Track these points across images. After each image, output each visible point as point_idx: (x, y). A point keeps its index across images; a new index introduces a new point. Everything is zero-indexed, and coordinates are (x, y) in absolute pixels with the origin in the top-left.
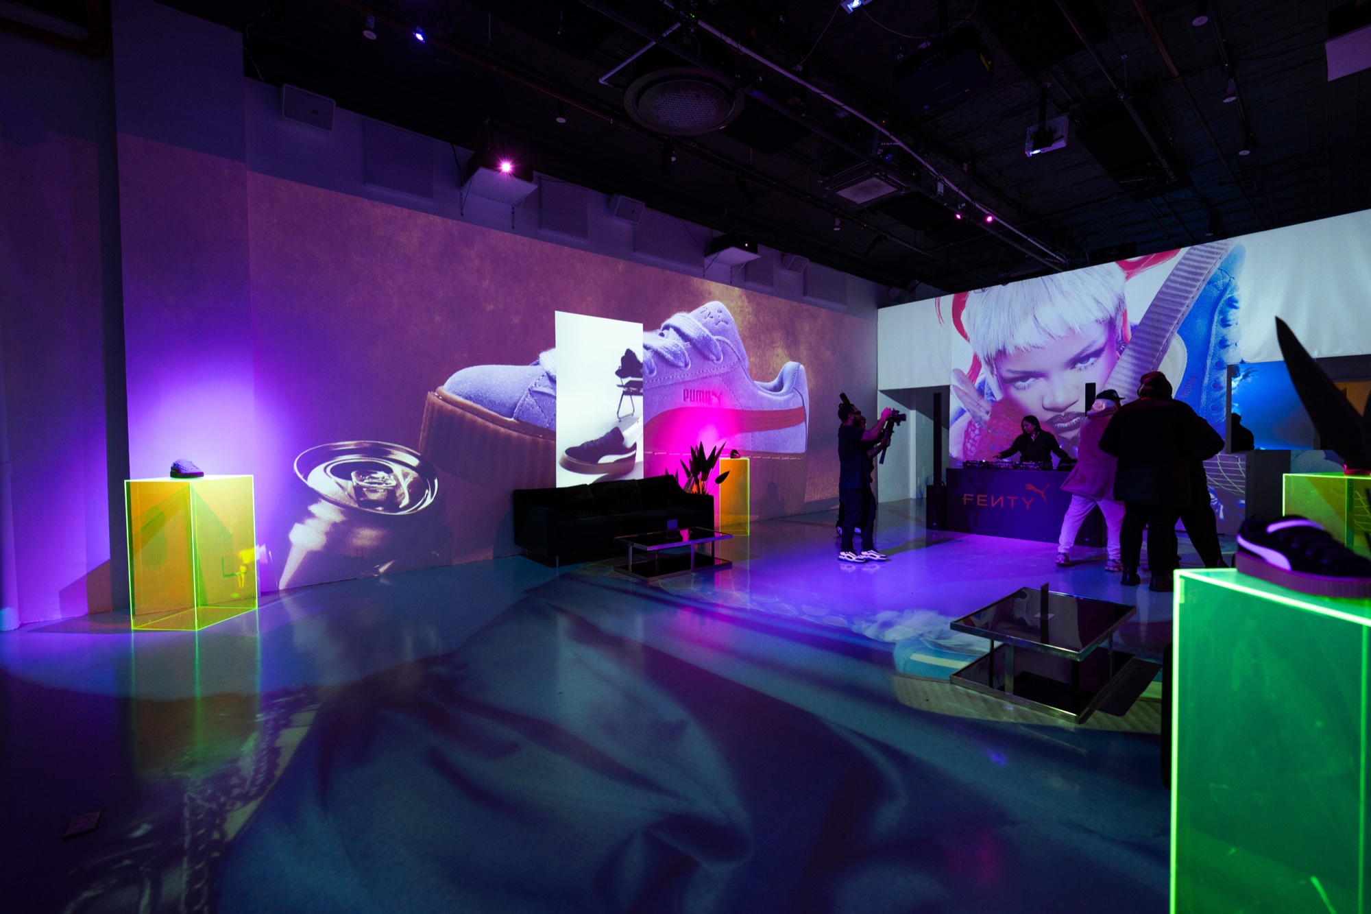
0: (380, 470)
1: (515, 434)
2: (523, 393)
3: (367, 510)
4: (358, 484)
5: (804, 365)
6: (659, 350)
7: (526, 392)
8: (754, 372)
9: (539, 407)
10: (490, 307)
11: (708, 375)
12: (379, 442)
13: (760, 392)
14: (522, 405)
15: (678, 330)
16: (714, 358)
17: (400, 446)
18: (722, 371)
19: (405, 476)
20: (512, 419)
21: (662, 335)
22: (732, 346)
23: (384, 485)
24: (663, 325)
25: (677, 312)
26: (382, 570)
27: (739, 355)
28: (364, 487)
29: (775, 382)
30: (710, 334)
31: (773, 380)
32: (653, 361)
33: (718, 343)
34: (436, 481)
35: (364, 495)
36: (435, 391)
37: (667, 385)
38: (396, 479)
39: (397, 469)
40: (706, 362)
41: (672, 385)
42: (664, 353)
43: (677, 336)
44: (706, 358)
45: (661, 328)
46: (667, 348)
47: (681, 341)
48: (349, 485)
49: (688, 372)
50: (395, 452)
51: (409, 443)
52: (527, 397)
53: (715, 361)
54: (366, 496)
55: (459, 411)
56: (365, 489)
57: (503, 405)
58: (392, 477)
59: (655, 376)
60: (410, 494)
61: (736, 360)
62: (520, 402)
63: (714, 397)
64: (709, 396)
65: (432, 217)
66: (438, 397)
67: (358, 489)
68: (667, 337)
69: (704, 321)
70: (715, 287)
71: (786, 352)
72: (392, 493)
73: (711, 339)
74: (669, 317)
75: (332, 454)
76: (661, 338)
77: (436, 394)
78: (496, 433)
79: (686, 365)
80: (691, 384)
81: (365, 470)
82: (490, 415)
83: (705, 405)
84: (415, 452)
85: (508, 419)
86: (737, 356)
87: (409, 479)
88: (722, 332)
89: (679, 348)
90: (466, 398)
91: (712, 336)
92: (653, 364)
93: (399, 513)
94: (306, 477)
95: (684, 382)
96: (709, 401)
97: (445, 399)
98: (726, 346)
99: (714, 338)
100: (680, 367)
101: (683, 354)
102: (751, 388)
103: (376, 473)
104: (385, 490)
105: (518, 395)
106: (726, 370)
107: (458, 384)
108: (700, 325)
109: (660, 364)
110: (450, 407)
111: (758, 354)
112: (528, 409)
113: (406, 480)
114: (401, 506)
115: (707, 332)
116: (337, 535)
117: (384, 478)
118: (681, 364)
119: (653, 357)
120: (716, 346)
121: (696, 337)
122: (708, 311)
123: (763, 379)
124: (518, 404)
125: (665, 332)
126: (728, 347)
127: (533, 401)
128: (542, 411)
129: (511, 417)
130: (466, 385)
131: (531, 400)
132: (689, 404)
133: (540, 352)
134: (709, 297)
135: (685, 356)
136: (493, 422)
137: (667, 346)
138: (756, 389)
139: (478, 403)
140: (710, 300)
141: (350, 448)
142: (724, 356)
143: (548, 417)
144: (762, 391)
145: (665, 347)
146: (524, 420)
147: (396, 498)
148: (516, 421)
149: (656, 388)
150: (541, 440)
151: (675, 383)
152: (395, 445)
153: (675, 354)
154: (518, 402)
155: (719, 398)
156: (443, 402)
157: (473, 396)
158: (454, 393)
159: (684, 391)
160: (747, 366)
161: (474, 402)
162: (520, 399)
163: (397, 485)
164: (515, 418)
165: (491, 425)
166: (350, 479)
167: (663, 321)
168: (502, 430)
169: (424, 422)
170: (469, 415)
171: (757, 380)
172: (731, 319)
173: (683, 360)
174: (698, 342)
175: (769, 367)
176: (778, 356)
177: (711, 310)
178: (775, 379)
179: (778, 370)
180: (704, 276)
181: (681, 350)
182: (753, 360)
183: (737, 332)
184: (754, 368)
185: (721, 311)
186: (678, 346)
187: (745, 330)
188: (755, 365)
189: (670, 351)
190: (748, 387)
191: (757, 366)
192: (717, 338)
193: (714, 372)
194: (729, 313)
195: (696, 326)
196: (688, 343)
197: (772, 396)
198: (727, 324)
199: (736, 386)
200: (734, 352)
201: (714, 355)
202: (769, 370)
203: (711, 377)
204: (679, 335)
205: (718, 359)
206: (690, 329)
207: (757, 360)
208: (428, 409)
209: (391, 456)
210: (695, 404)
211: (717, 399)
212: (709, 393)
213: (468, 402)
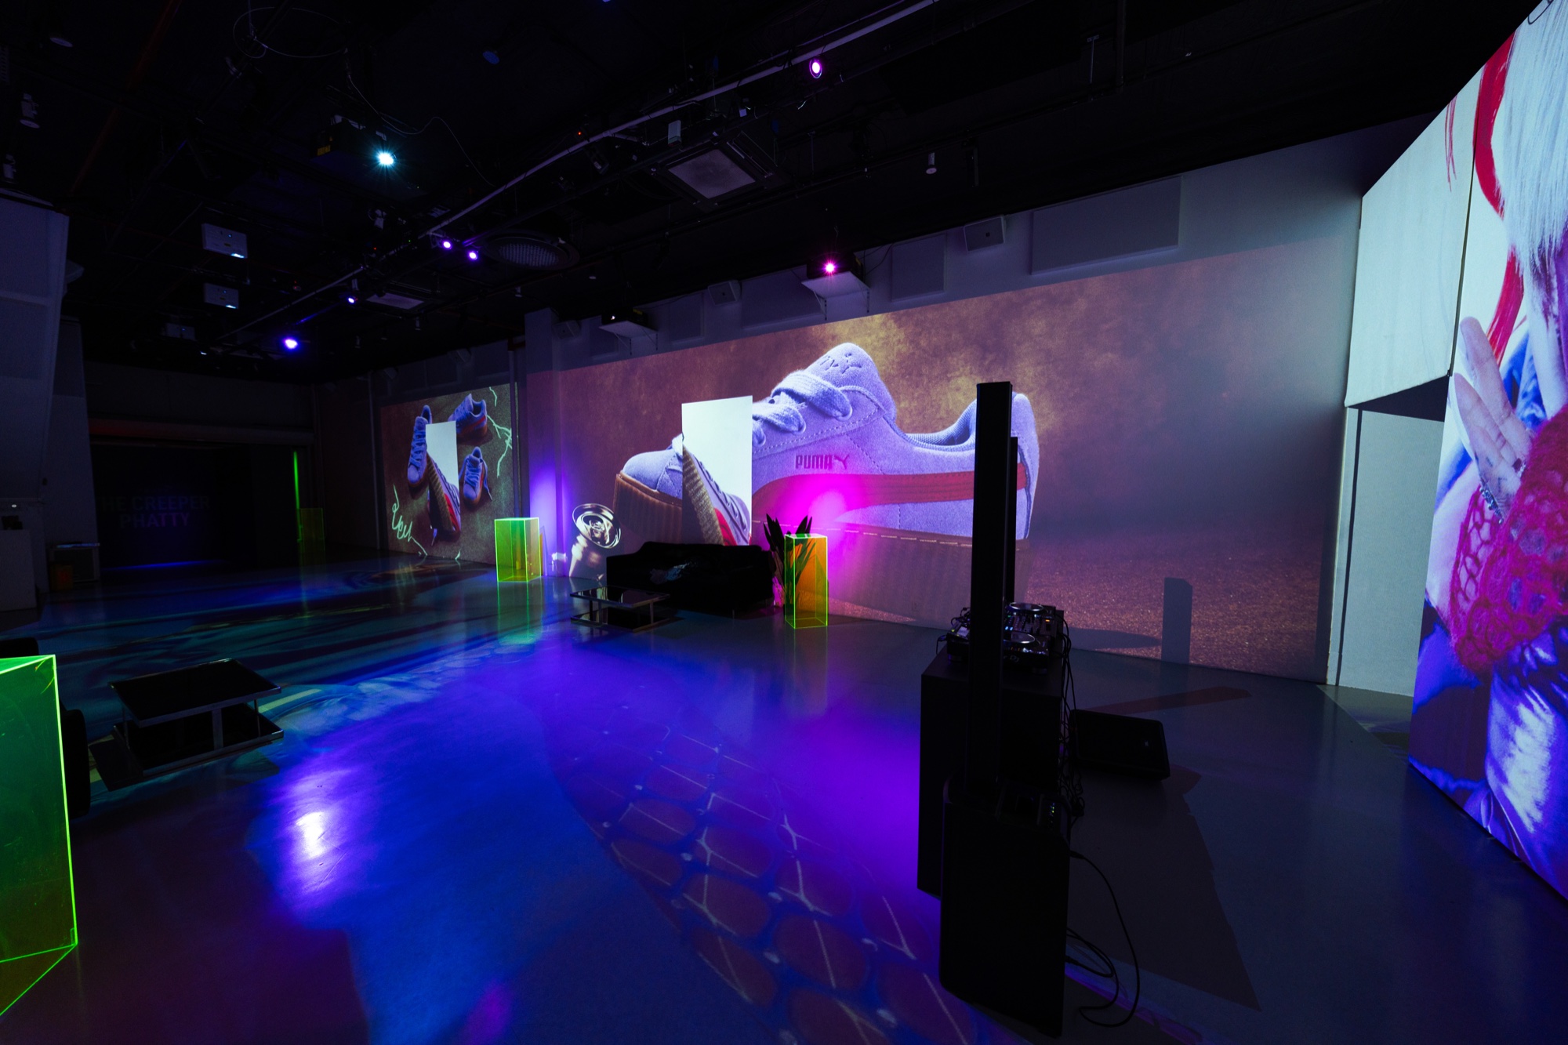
3: (596, 542)
5: (1026, 393)
6: (770, 417)
7: (663, 471)
8: (907, 421)
9: (672, 481)
10: (645, 412)
11: (829, 435)
12: (599, 504)
13: (917, 449)
14: (661, 480)
15: (791, 393)
16: (838, 413)
17: (605, 507)
18: (851, 427)
19: (608, 525)
20: (656, 491)
21: (772, 402)
22: (867, 393)
23: (601, 529)
24: (773, 391)
25: (789, 373)
26: (600, 577)
27: (879, 404)
28: (594, 529)
29: (952, 429)
30: (833, 387)
31: (944, 428)
32: (761, 430)
33: (845, 396)
34: (622, 529)
36: (618, 474)
37: (778, 453)
38: (603, 526)
39: (605, 520)
40: (828, 421)
41: (783, 452)
42: (775, 420)
43: (790, 399)
44: (828, 416)
45: (772, 395)
46: (778, 415)
47: (795, 403)
48: (589, 528)
49: (803, 436)
50: (603, 510)
51: (608, 504)
52: (664, 474)
53: (841, 418)
54: (594, 534)
55: (631, 486)
56: (594, 531)
57: (651, 480)
60: (610, 535)
61: (874, 409)
63: (839, 461)
64: (830, 460)
67: (592, 530)
68: (778, 403)
69: (826, 372)
70: (841, 327)
72: (603, 534)
73: (834, 392)
74: (780, 380)
75: (583, 510)
76: (772, 405)
77: (620, 476)
78: (649, 501)
79: (800, 428)
80: (805, 448)
81: (594, 520)
82: (644, 487)
83: (824, 471)
84: (611, 510)
85: (654, 491)
86: (876, 405)
87: (610, 527)
88: (854, 379)
89: (791, 412)
90: (633, 477)
91: (836, 389)
92: (762, 433)
94: (576, 522)
95: (796, 448)
96: (830, 466)
97: (625, 479)
98: (857, 395)
99: (839, 390)
100: (792, 432)
101: (797, 417)
102: (900, 442)
103: (598, 522)
104: (601, 532)
105: (659, 472)
106: (856, 426)
107: (630, 468)
108: (819, 379)
109: (770, 432)
110: (627, 484)
111: (916, 395)
112: (666, 483)
113: (608, 528)
114: (606, 543)
115: (829, 385)
117: (600, 525)
118: (794, 428)
119: (763, 426)
120: (842, 399)
121: (813, 395)
122: (831, 360)
123: (926, 429)
124: (659, 480)
125: (776, 398)
126: (861, 397)
127: (669, 476)
128: (674, 484)
129: (655, 489)
130: (634, 468)
131: (667, 476)
132: (804, 471)
133: (672, 438)
134: (835, 340)
135: (799, 419)
136: (646, 493)
137: (777, 412)
138: (909, 446)
139: (640, 480)
140: (833, 346)
141: (589, 507)
142: (854, 407)
143: (677, 489)
144: (922, 446)
145: (775, 414)
146: (663, 492)
147: (604, 537)
148: (658, 492)
149: (765, 457)
150: (673, 506)
151: (787, 450)
152: (601, 506)
153: (787, 420)
154: (659, 478)
155: (844, 462)
156: (623, 481)
157: (638, 476)
158: (628, 474)
159: (797, 457)
160: (893, 415)
161: (637, 479)
162: (660, 476)
163: (604, 530)
164: (657, 489)
165: (645, 495)
166: (589, 524)
167: (774, 387)
168: (651, 499)
169: (615, 493)
170: (634, 488)
171: (912, 432)
172: (867, 359)
173: (796, 423)
174: (817, 400)
175: (938, 411)
176: (958, 389)
177: (835, 358)
178: (950, 426)
179: (961, 413)
180: (826, 320)
181: (794, 413)
182: (907, 406)
183: (876, 374)
184: (908, 416)
185: (850, 355)
186: (791, 409)
187: (891, 367)
188: (910, 412)
189: (780, 417)
190: (893, 444)
191: (914, 412)
192: (843, 388)
193: (838, 431)
194: (865, 353)
195: (814, 382)
196: (803, 404)
197: (946, 452)
198: (860, 367)
199: (872, 445)
200: (872, 401)
201: (839, 410)
202: (942, 413)
203: (833, 437)
204: (792, 398)
205: (845, 414)
206: (807, 387)
207: (915, 404)
208: (616, 485)
209: (603, 513)
210: (810, 472)
211: (841, 463)
212: (831, 457)
213: (634, 480)
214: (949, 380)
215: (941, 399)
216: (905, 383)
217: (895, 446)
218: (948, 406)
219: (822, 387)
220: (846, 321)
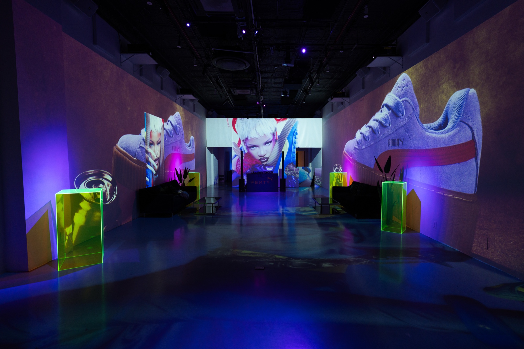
1: (136, 165)
17: (106, 172)
19: (108, 185)
20: (135, 159)
34: (117, 187)
38: (106, 187)
39: (106, 182)
50: (105, 175)
51: (109, 170)
55: (122, 155)
57: (133, 152)
58: (104, 186)
64: (177, 149)
65: (113, 65)
66: (116, 148)
72: (105, 194)
75: (86, 177)
78: (132, 164)
83: (177, 152)
84: (110, 174)
93: (107, 203)
110: (120, 153)
113: (109, 188)
114: (107, 200)
117: (102, 187)
124: (137, 152)
129: (135, 158)
132: (173, 152)
133: (141, 130)
141: (92, 173)
156: (118, 151)
157: (125, 148)
158: (121, 147)
159: (173, 147)
165: (130, 161)
166: (92, 188)
169: (113, 160)
170: (124, 157)
208: (114, 154)
209: (104, 177)
213: (124, 151)
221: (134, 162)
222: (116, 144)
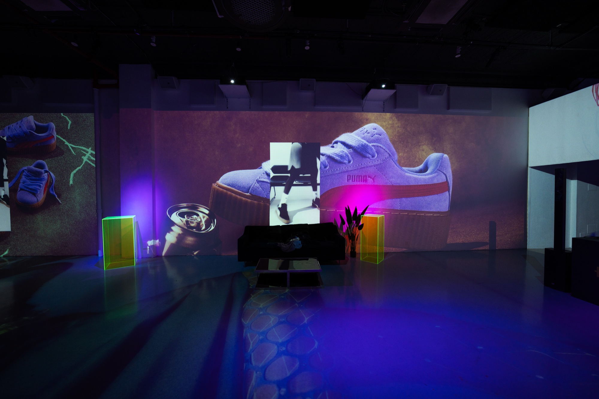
0: (195, 215)
1: (249, 200)
2: (254, 182)
3: (190, 230)
4: (187, 220)
5: (448, 154)
6: (331, 155)
7: (255, 181)
8: (403, 162)
9: (262, 188)
10: (239, 145)
11: (365, 166)
12: (194, 204)
13: (407, 174)
14: (253, 187)
15: (344, 143)
16: (370, 156)
17: (202, 206)
18: (376, 163)
19: (204, 217)
21: (333, 147)
22: (384, 148)
23: (196, 221)
25: (343, 133)
26: (195, 253)
27: (390, 153)
28: (189, 221)
29: (421, 166)
30: (367, 143)
31: (418, 166)
32: (326, 161)
33: (373, 148)
34: (215, 220)
35: (189, 224)
36: (215, 183)
37: (336, 174)
38: (200, 218)
39: (201, 214)
40: (364, 159)
41: (339, 173)
42: (334, 156)
43: (343, 146)
44: (364, 157)
45: (332, 143)
46: (336, 154)
47: (346, 149)
48: (184, 220)
49: (351, 166)
50: (200, 208)
51: (205, 204)
52: (255, 183)
53: (371, 158)
54: (190, 224)
55: (225, 191)
56: (189, 222)
57: (245, 188)
58: (199, 218)
59: (328, 169)
60: (205, 225)
61: (387, 155)
62: (252, 186)
63: (370, 178)
64: (366, 178)
65: (215, 112)
66: (216, 185)
67: (187, 222)
68: (336, 148)
69: (363, 136)
70: (370, 115)
71: (431, 147)
72: (199, 224)
73: (367, 145)
74: (338, 136)
75: (178, 208)
76: (333, 148)
77: (216, 184)
78: (241, 200)
79: (349, 162)
80: (352, 172)
81: (190, 214)
82: (239, 192)
83: (363, 183)
84: (207, 208)
85: (247, 194)
86: (388, 153)
87: (205, 219)
88: (377, 141)
89: (344, 153)
90: (228, 185)
91: (369, 144)
92: (327, 163)
93: (201, 232)
94: (170, 217)
95: (347, 171)
96: (366, 181)
97: (220, 186)
98: (379, 148)
99: (370, 145)
100: (345, 163)
101: (347, 156)
102: (400, 171)
103: (193, 216)
104: (196, 222)
105: (251, 183)
106: (379, 162)
107: (225, 179)
108: (360, 138)
109: (331, 163)
110: (221, 189)
111: (406, 151)
112: (256, 189)
113: (204, 219)
114: (202, 229)
115: (365, 142)
116: (180, 238)
117: (196, 218)
118: (346, 162)
119: (327, 159)
120: (372, 149)
121: (356, 146)
122: (365, 130)
123: (410, 166)
124: (251, 187)
125: (335, 145)
126: (381, 149)
127: (259, 185)
128: (263, 190)
129: (248, 193)
130: (228, 180)
131: (257, 185)
132: (351, 183)
133: (262, 162)
134: (368, 121)
135: (349, 157)
136: (239, 195)
137: (336, 153)
138: (404, 172)
139: (233, 187)
140: (367, 123)
141: (185, 206)
142: (378, 154)
143: (266, 193)
144: (409, 173)
145: (335, 153)
146: (254, 194)
147: (200, 226)
148: (250, 195)
149: (328, 175)
150: (262, 203)
151: (341, 172)
152: (200, 205)
153: (341, 157)
154: (251, 186)
155: (373, 179)
156: (219, 188)
157: (231, 185)
158: (223, 183)
159: (348, 176)
160: (396, 159)
161: (231, 187)
162: (252, 185)
163: (200, 221)
164: (250, 193)
165: (239, 197)
166: (184, 218)
167: (334, 140)
168: (244, 199)
169: (211, 196)
170: (229, 193)
171: (404, 167)
172: (384, 132)
173: (347, 159)
174: (358, 148)
175: (415, 158)
176: (423, 150)
177: (368, 129)
178: (420, 165)
179: (425, 160)
180: (363, 111)
181: (346, 154)
182: (402, 155)
183: (388, 139)
184: (403, 160)
185: (375, 129)
186: (344, 152)
187: (395, 137)
188: (404, 158)
189: (338, 155)
190: (396, 172)
191: (405, 158)
192: (372, 144)
193: (370, 164)
194: (383, 129)
195: (357, 139)
196: (351, 150)
197: (419, 176)
198: (380, 135)
199: (386, 172)
200: (386, 151)
201: (370, 154)
202: (417, 160)
203: (367, 167)
204: (345, 146)
205: (373, 156)
206: (352, 141)
207: (405, 155)
208: (212, 191)
209: (199, 210)
210: (355, 183)
211: (372, 179)
212: (366, 176)
213: (229, 187)
214: (420, 146)
215: (416, 154)
216: (401, 145)
217: (397, 172)
218: (419, 157)
219: (361, 142)
220: (373, 113)
221: (247, 198)
222: (216, 181)
